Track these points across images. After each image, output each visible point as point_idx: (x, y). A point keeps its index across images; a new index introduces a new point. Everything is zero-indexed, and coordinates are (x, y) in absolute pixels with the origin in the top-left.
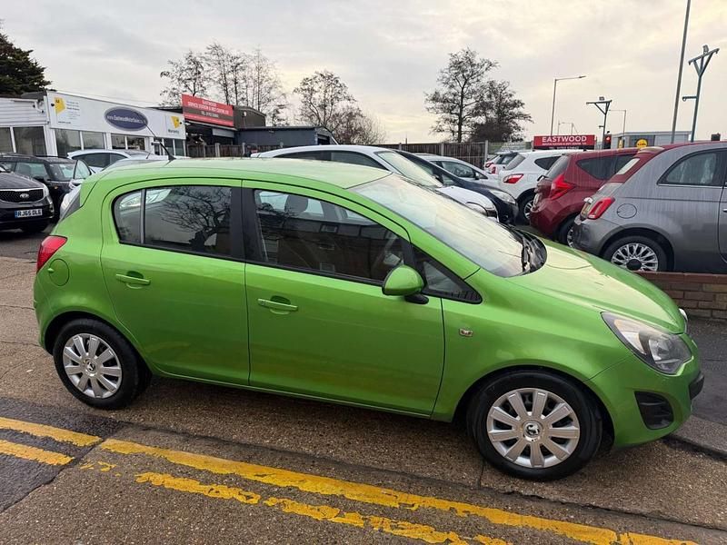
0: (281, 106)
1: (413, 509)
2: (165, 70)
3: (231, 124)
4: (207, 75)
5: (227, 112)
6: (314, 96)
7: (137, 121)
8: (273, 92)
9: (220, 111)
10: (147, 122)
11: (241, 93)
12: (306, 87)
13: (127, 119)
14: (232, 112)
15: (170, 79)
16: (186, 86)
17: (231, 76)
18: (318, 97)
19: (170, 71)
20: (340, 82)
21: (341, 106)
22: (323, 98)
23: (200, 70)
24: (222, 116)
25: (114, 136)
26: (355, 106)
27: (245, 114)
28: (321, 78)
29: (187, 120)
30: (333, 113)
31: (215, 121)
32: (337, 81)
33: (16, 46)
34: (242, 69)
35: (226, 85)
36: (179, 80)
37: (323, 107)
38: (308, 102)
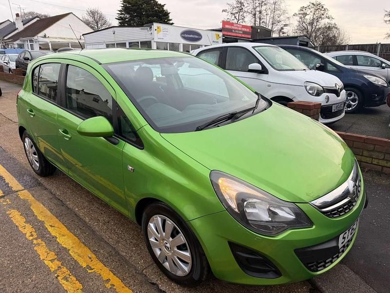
0: (286, 25)
1: (89, 271)
2: (225, 9)
3: (250, 36)
4: (246, 9)
5: (248, 30)
6: (306, 17)
7: (196, 37)
8: (282, 17)
9: (243, 29)
10: (202, 37)
11: (263, 19)
12: (302, 12)
13: (191, 36)
14: (251, 29)
15: (227, 14)
16: (235, 17)
17: (258, 9)
18: (309, 18)
19: (227, 9)
20: (325, 7)
21: (323, 22)
22: (312, 18)
23: (243, 7)
24: (244, 33)
25: (184, 45)
26: (333, 22)
27: (259, 30)
28: (312, 6)
29: (223, 35)
30: (317, 27)
31: (240, 35)
32: (322, 7)
33: (159, 3)
34: (265, 4)
35: (255, 15)
36: (231, 14)
37: (311, 24)
38: (302, 22)
